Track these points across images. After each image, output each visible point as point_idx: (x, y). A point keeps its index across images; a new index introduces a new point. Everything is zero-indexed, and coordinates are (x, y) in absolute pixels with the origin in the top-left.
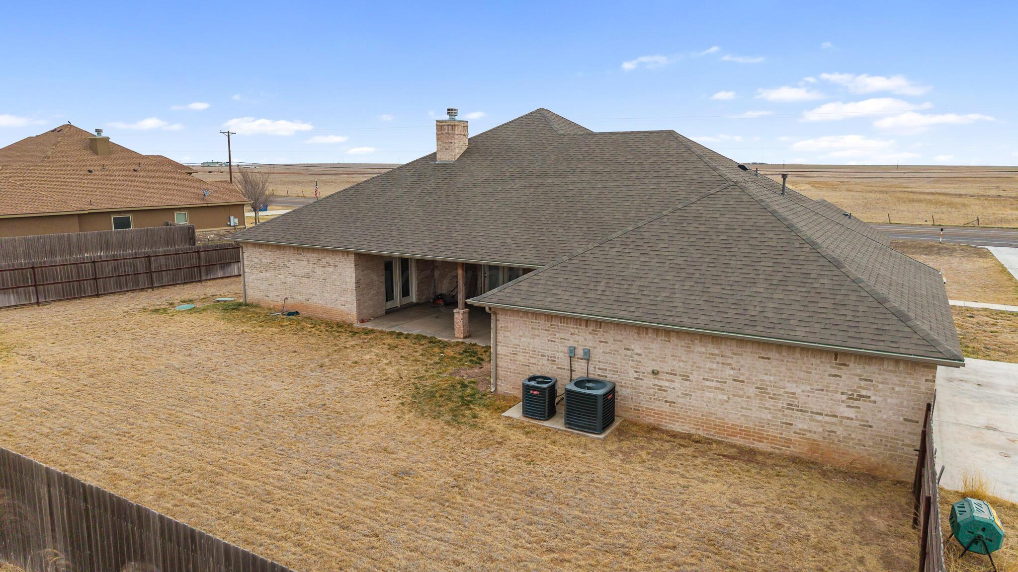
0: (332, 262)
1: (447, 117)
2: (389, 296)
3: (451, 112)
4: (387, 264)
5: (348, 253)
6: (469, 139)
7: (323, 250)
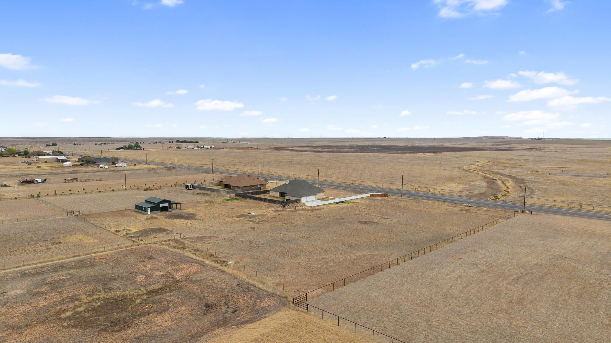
2: (282, 195)
4: (281, 193)
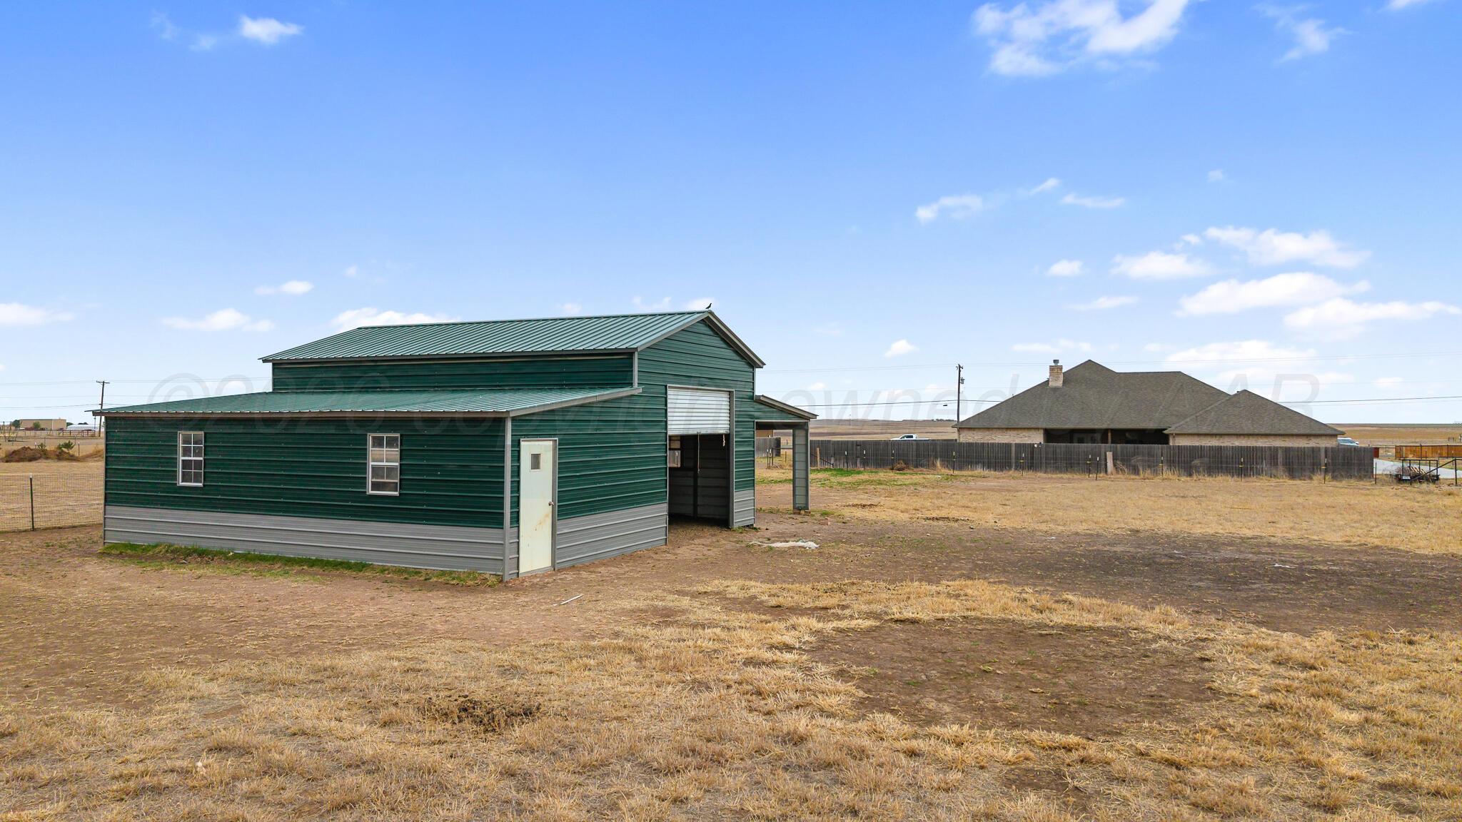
0: (1027, 435)
1: (1053, 364)
3: (1056, 361)
5: (1038, 429)
6: (1064, 373)
7: (1021, 429)
